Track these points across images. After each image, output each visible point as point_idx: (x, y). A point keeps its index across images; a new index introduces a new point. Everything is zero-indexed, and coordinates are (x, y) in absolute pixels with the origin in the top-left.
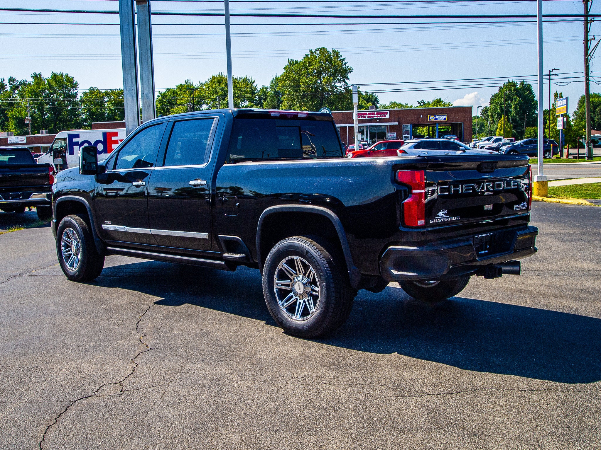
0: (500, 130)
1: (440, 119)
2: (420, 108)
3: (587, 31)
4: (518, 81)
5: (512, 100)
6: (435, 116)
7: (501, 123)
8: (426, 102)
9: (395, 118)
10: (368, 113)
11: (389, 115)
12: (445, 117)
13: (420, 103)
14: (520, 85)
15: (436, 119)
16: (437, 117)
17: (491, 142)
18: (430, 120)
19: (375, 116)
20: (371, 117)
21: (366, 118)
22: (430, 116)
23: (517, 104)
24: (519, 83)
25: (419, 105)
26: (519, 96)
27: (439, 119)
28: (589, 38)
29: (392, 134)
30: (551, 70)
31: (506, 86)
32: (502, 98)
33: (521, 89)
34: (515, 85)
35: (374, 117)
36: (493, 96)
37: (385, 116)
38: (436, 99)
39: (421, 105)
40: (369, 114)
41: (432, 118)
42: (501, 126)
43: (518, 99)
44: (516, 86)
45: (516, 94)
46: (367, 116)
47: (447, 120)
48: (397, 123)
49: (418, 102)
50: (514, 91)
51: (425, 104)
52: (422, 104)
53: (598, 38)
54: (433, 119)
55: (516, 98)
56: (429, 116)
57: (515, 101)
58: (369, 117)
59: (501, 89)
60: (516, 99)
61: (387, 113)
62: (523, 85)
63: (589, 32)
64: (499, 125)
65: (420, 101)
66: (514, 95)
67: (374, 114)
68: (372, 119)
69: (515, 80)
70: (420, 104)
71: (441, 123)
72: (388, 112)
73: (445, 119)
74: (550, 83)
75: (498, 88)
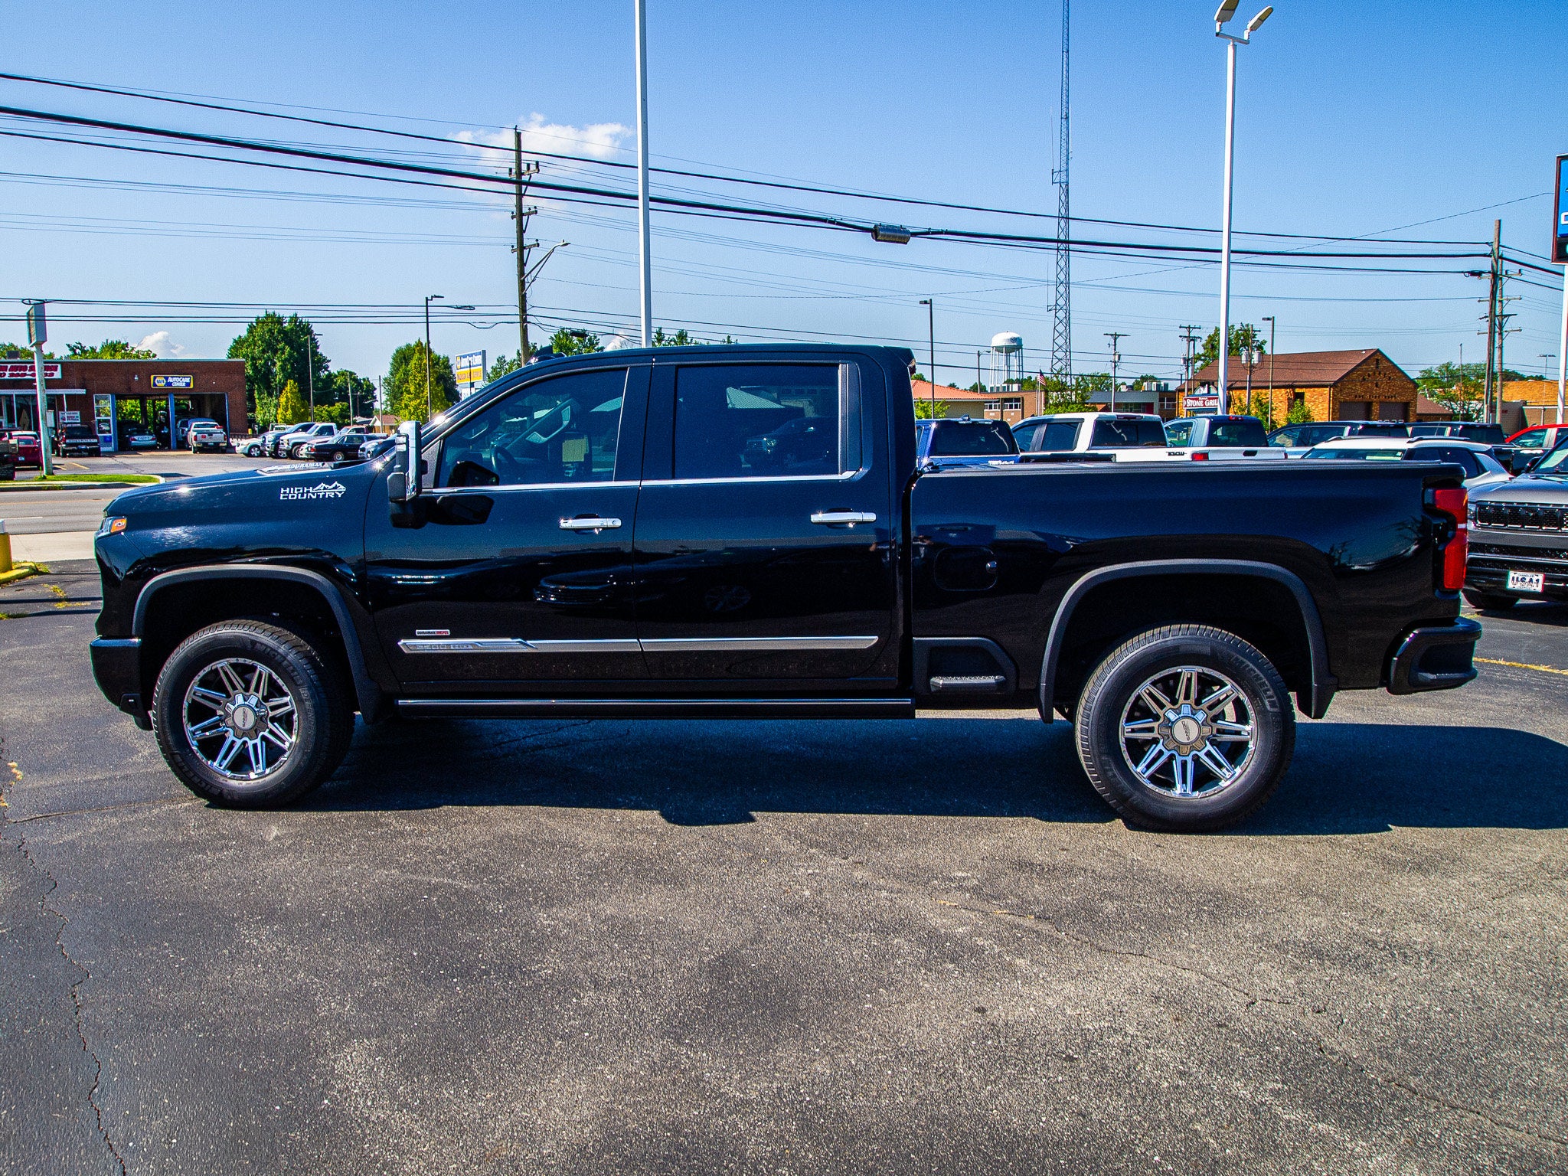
0: (286, 410)
1: (178, 384)
2: (74, 359)
3: (521, 231)
4: (286, 314)
5: (275, 352)
6: (167, 378)
7: (287, 397)
8: (87, 348)
9: (75, 381)
10: (9, 366)
11: (62, 371)
12: (188, 380)
13: (72, 349)
14: (290, 322)
15: (170, 384)
16: (170, 380)
17: (313, 434)
18: (155, 385)
19: (27, 372)
20: (18, 375)
21: (7, 377)
22: (155, 378)
23: (286, 360)
24: (288, 319)
25: (71, 353)
26: (289, 343)
27: (175, 384)
28: (526, 243)
29: (72, 413)
30: (430, 298)
31: (263, 323)
32: (255, 345)
33: (292, 329)
34: (280, 321)
35: (25, 375)
36: (235, 341)
37: (52, 375)
38: (109, 342)
39: (75, 354)
40: (12, 369)
41: (160, 382)
42: (287, 402)
43: (288, 349)
44: (282, 325)
45: (283, 339)
46: (8, 373)
47: (192, 386)
48: (83, 392)
49: (69, 346)
50: (279, 332)
51: (84, 351)
52: (78, 351)
53: (545, 248)
54: (163, 384)
55: (284, 348)
56: (152, 377)
57: (283, 353)
58: (11, 375)
59: (251, 329)
60: (283, 350)
61: (55, 369)
62: (296, 322)
63: (524, 231)
64: (283, 400)
65: (73, 344)
66: (278, 342)
67: (25, 368)
68: (20, 380)
69: (280, 313)
70: (75, 351)
71: (178, 392)
72: (59, 366)
73: (188, 384)
74: (428, 323)
75: (246, 326)
